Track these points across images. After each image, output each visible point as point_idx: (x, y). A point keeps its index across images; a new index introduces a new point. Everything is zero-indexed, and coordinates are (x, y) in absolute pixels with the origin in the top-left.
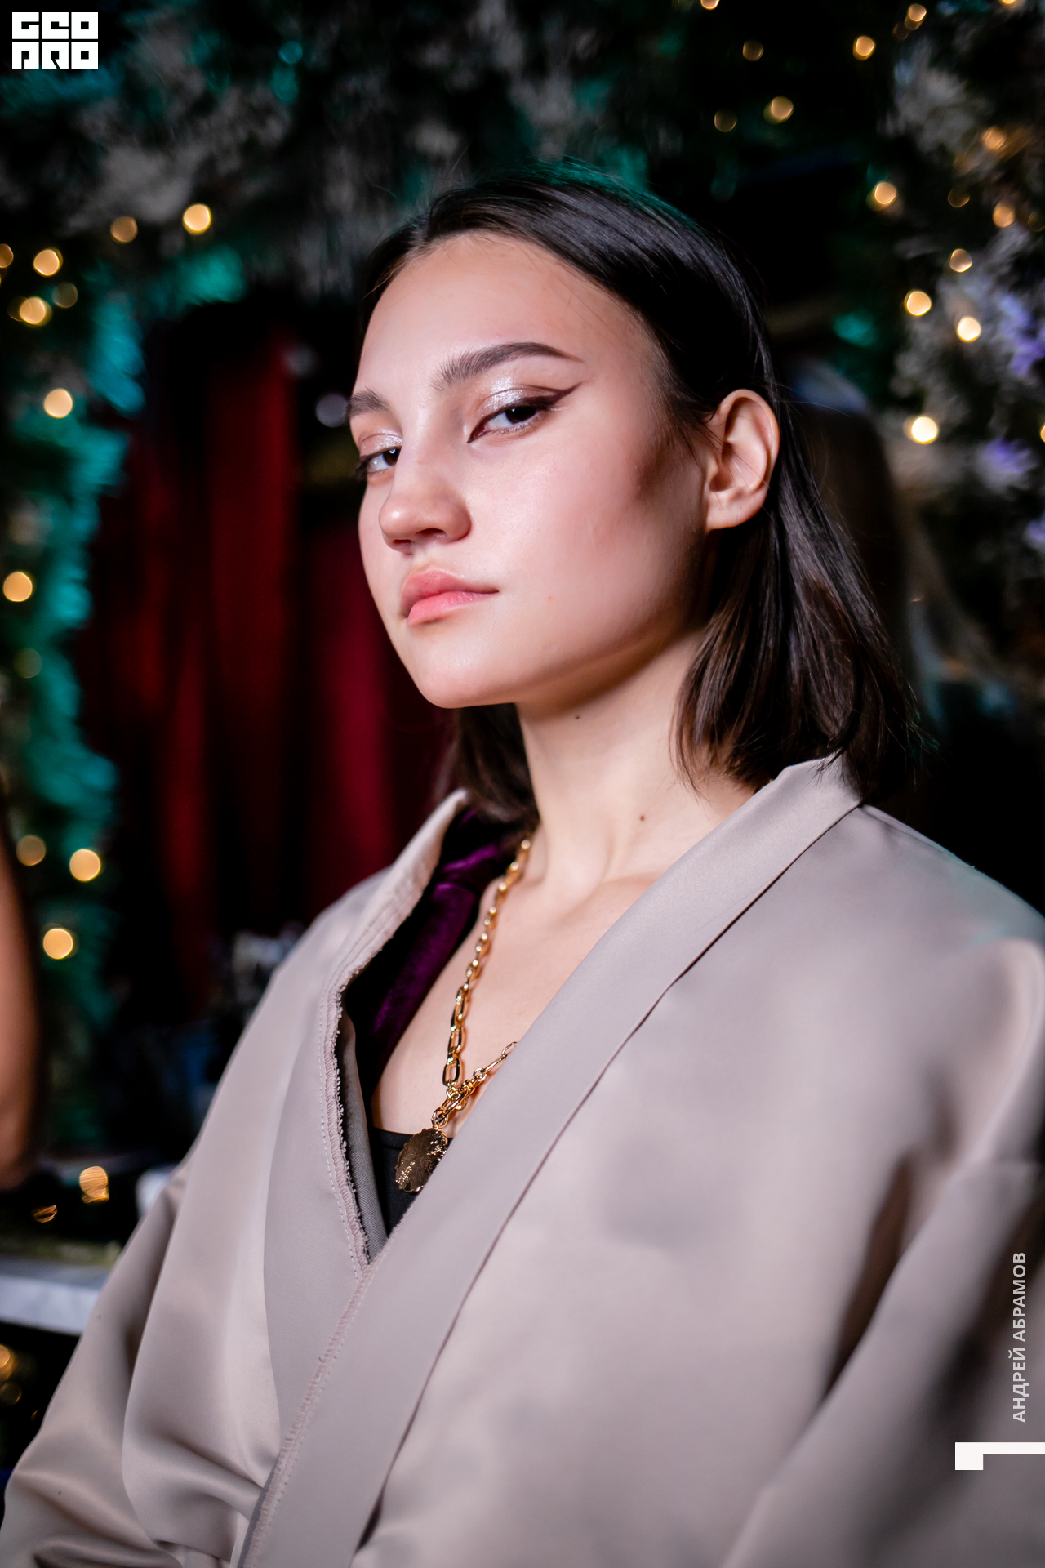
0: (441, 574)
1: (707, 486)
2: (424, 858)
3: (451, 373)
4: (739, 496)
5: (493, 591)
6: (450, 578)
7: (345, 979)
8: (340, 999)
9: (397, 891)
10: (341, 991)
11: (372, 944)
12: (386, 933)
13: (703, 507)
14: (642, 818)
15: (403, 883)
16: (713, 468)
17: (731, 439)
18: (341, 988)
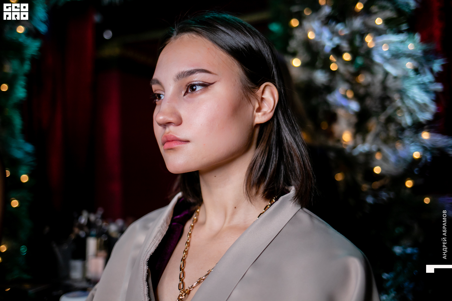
0: (173, 135)
1: (255, 112)
2: (169, 216)
3: (179, 76)
4: (265, 114)
5: (188, 141)
6: (175, 137)
7: (148, 257)
8: (147, 263)
9: (162, 227)
10: (148, 261)
11: (155, 244)
12: (159, 240)
13: (254, 117)
14: (235, 208)
15: (163, 224)
16: (257, 106)
17: (263, 97)
18: (147, 260)
